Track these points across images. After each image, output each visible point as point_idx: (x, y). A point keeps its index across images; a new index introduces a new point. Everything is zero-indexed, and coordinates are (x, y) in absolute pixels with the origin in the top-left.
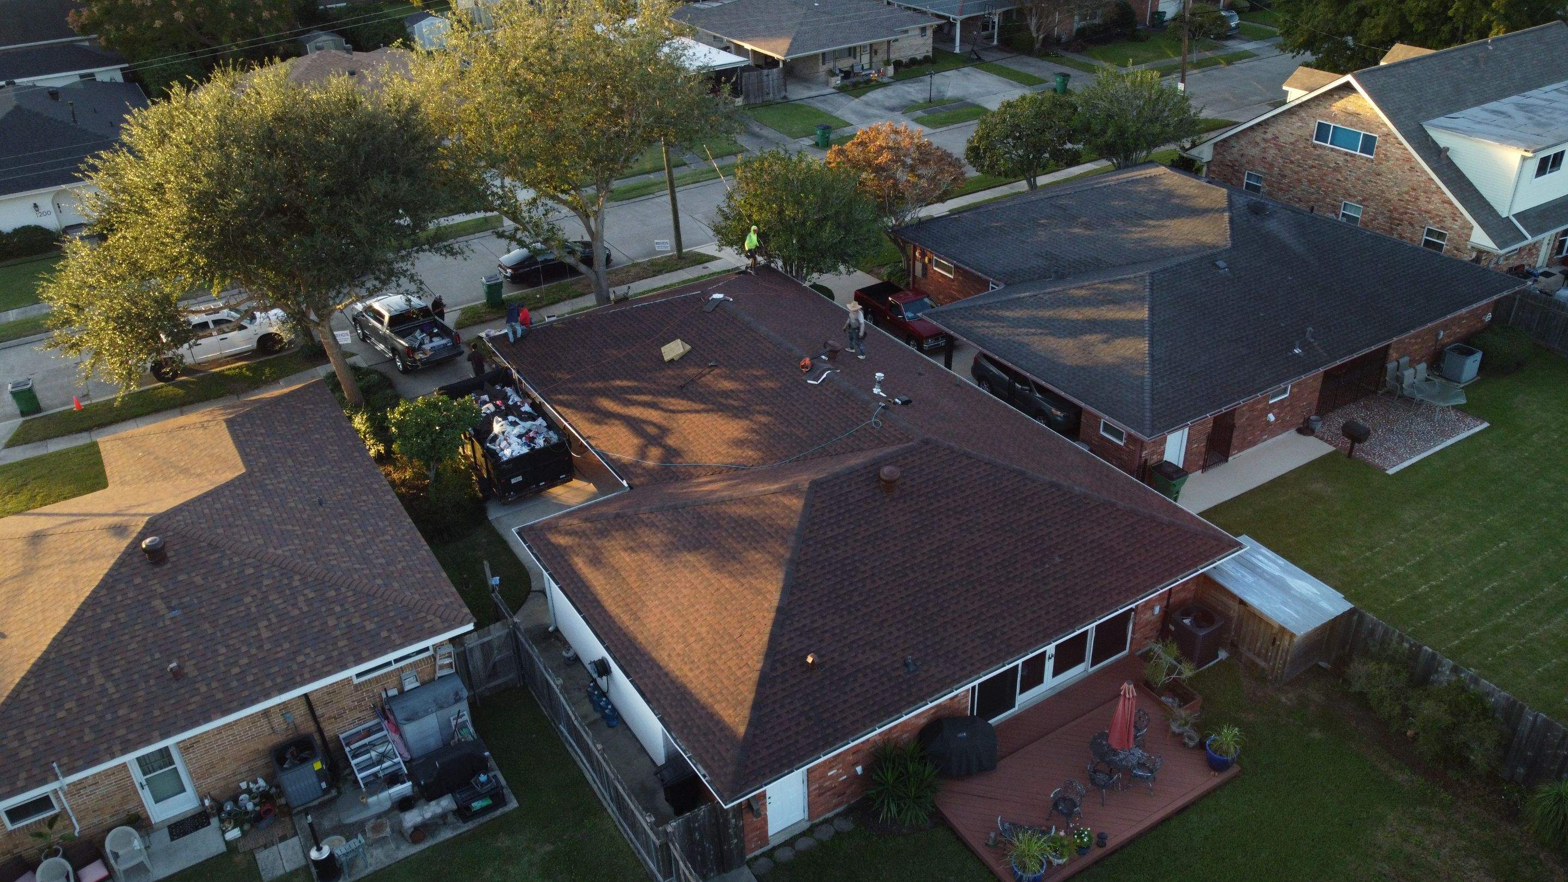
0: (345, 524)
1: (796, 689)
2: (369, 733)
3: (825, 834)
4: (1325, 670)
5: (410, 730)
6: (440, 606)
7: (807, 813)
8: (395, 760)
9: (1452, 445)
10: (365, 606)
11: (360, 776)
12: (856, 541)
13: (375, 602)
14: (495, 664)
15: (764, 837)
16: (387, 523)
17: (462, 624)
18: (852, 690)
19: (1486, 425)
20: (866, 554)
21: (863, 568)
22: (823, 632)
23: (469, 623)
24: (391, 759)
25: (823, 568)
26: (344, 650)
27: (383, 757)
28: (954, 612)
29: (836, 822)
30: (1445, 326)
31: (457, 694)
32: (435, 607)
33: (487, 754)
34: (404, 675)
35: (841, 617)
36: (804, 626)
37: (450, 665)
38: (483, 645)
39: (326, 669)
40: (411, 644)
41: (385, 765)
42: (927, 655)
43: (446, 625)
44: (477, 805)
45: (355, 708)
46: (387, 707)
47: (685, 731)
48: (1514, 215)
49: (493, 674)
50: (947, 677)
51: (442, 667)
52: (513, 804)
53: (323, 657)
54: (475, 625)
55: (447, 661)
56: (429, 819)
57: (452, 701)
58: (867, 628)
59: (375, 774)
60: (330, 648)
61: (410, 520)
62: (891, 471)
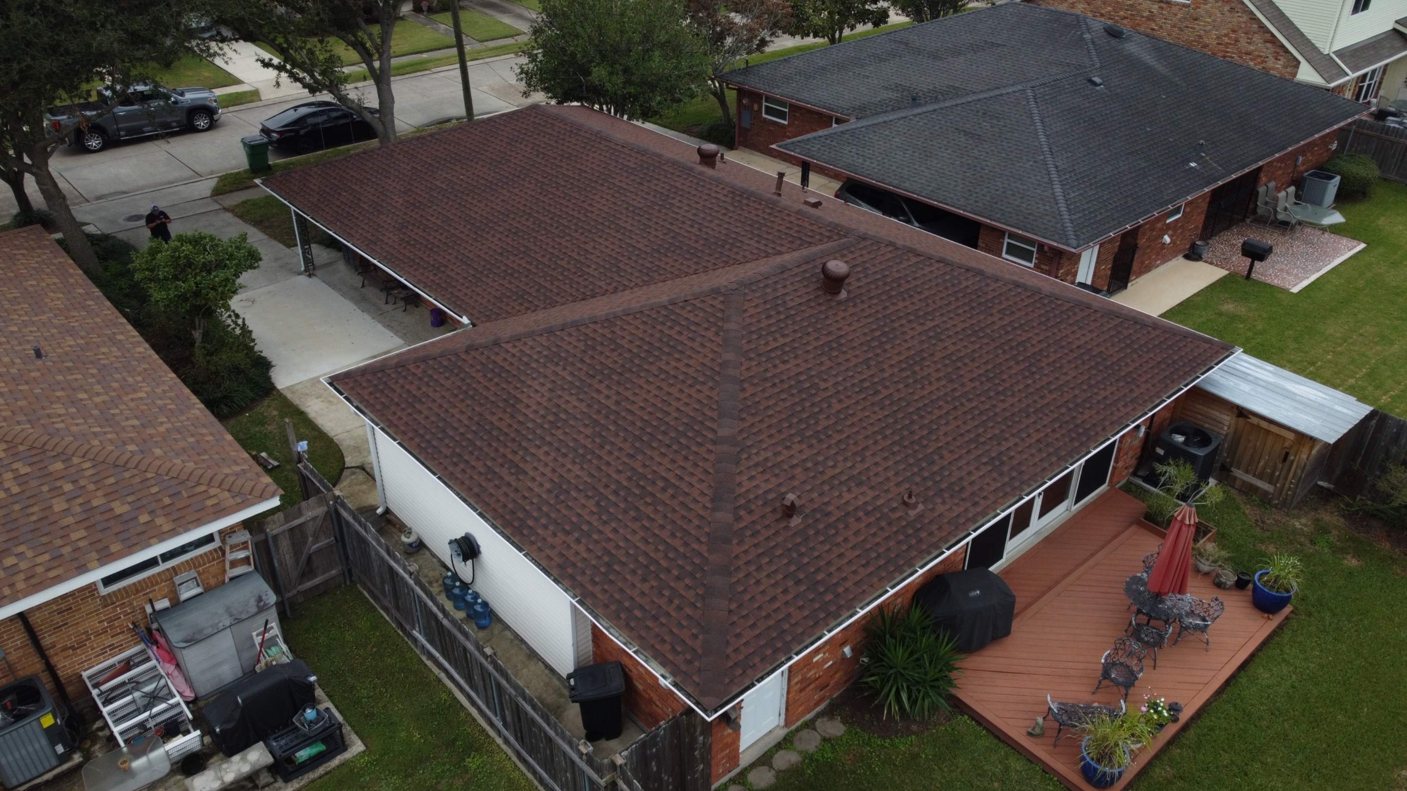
0: (76, 380)
1: (773, 544)
2: (127, 665)
3: (810, 742)
4: (1328, 490)
5: (192, 658)
6: (227, 475)
7: (783, 716)
8: (172, 701)
9: (1340, 264)
10: (112, 480)
11: (116, 730)
12: (807, 352)
13: (127, 475)
14: (309, 559)
15: (734, 757)
16: (139, 378)
17: (262, 498)
18: (846, 540)
19: (1363, 246)
20: (824, 368)
21: (823, 385)
22: (793, 467)
23: (273, 496)
24: (164, 699)
25: (774, 385)
26: (81, 544)
27: (153, 698)
28: (945, 434)
29: (818, 723)
30: (1301, 151)
31: (260, 599)
32: (219, 478)
33: (313, 678)
34: (177, 580)
35: (811, 446)
36: (766, 459)
37: (246, 561)
38: (291, 530)
39: (52, 574)
40: (187, 530)
41: (155, 710)
42: (927, 489)
43: (239, 500)
44: (303, 754)
45: (105, 631)
46: (155, 626)
47: (623, 616)
48: (1334, 53)
49: (308, 571)
50: (958, 516)
51: (234, 564)
52: (357, 747)
53: (47, 557)
54: (282, 498)
55: (241, 555)
56: (232, 783)
57: (254, 610)
58: (846, 459)
59: (142, 725)
60: (59, 542)
61: (173, 375)
62: (837, 266)
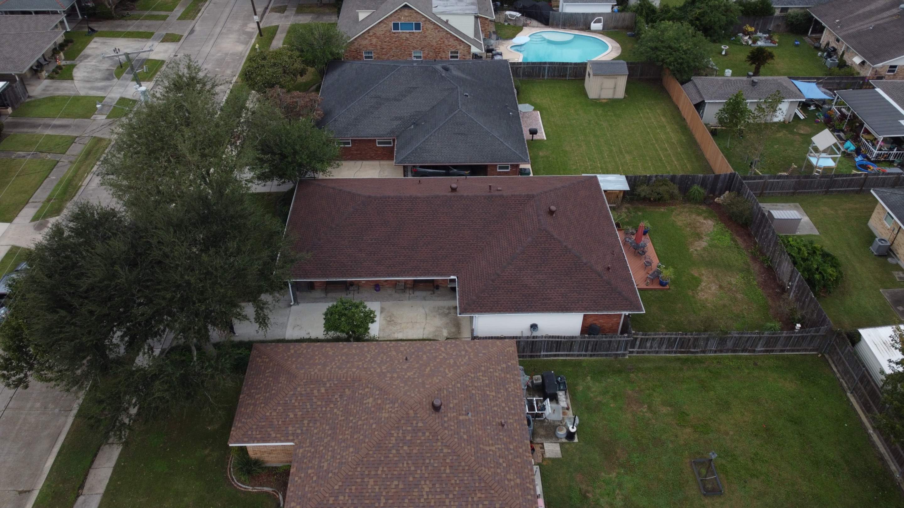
0: (427, 356)
9: (542, 122)
13: (493, 359)
19: (539, 112)
22: (597, 260)
35: (593, 254)
36: (594, 262)
62: (553, 208)
